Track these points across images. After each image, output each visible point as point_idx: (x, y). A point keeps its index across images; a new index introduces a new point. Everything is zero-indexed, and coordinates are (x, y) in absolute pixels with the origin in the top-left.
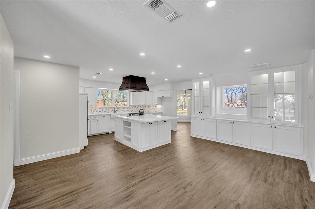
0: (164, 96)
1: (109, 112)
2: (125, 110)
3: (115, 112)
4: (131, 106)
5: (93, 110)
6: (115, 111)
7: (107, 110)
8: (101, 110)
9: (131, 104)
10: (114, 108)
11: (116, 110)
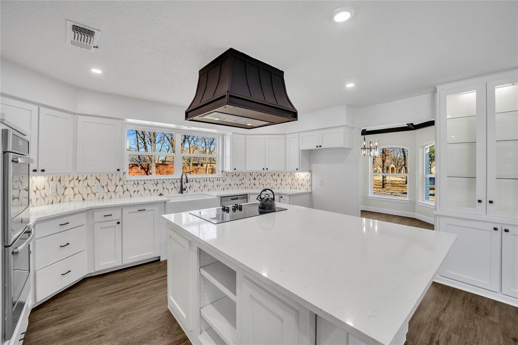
0: (323, 147)
1: (165, 192)
2: (210, 184)
3: (182, 193)
4: (227, 174)
5: (112, 188)
6: (182, 190)
7: (160, 187)
8: (140, 188)
9: (228, 169)
10: (179, 181)
11: (184, 187)
